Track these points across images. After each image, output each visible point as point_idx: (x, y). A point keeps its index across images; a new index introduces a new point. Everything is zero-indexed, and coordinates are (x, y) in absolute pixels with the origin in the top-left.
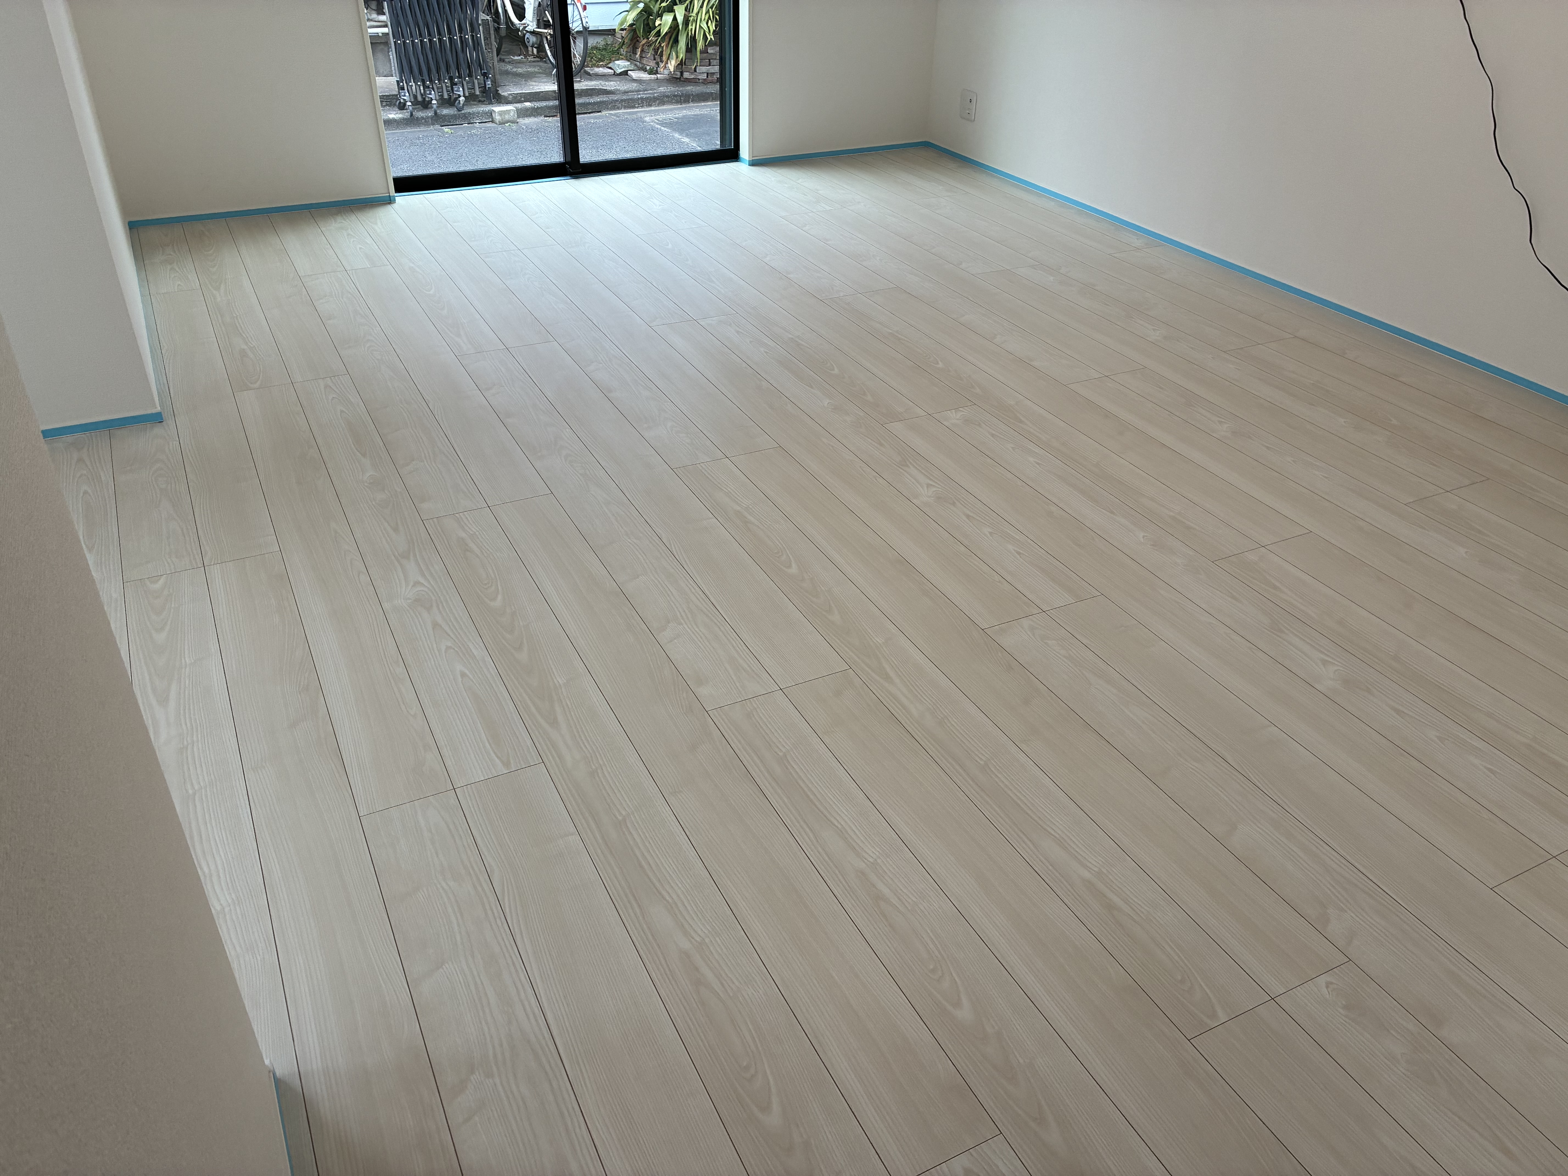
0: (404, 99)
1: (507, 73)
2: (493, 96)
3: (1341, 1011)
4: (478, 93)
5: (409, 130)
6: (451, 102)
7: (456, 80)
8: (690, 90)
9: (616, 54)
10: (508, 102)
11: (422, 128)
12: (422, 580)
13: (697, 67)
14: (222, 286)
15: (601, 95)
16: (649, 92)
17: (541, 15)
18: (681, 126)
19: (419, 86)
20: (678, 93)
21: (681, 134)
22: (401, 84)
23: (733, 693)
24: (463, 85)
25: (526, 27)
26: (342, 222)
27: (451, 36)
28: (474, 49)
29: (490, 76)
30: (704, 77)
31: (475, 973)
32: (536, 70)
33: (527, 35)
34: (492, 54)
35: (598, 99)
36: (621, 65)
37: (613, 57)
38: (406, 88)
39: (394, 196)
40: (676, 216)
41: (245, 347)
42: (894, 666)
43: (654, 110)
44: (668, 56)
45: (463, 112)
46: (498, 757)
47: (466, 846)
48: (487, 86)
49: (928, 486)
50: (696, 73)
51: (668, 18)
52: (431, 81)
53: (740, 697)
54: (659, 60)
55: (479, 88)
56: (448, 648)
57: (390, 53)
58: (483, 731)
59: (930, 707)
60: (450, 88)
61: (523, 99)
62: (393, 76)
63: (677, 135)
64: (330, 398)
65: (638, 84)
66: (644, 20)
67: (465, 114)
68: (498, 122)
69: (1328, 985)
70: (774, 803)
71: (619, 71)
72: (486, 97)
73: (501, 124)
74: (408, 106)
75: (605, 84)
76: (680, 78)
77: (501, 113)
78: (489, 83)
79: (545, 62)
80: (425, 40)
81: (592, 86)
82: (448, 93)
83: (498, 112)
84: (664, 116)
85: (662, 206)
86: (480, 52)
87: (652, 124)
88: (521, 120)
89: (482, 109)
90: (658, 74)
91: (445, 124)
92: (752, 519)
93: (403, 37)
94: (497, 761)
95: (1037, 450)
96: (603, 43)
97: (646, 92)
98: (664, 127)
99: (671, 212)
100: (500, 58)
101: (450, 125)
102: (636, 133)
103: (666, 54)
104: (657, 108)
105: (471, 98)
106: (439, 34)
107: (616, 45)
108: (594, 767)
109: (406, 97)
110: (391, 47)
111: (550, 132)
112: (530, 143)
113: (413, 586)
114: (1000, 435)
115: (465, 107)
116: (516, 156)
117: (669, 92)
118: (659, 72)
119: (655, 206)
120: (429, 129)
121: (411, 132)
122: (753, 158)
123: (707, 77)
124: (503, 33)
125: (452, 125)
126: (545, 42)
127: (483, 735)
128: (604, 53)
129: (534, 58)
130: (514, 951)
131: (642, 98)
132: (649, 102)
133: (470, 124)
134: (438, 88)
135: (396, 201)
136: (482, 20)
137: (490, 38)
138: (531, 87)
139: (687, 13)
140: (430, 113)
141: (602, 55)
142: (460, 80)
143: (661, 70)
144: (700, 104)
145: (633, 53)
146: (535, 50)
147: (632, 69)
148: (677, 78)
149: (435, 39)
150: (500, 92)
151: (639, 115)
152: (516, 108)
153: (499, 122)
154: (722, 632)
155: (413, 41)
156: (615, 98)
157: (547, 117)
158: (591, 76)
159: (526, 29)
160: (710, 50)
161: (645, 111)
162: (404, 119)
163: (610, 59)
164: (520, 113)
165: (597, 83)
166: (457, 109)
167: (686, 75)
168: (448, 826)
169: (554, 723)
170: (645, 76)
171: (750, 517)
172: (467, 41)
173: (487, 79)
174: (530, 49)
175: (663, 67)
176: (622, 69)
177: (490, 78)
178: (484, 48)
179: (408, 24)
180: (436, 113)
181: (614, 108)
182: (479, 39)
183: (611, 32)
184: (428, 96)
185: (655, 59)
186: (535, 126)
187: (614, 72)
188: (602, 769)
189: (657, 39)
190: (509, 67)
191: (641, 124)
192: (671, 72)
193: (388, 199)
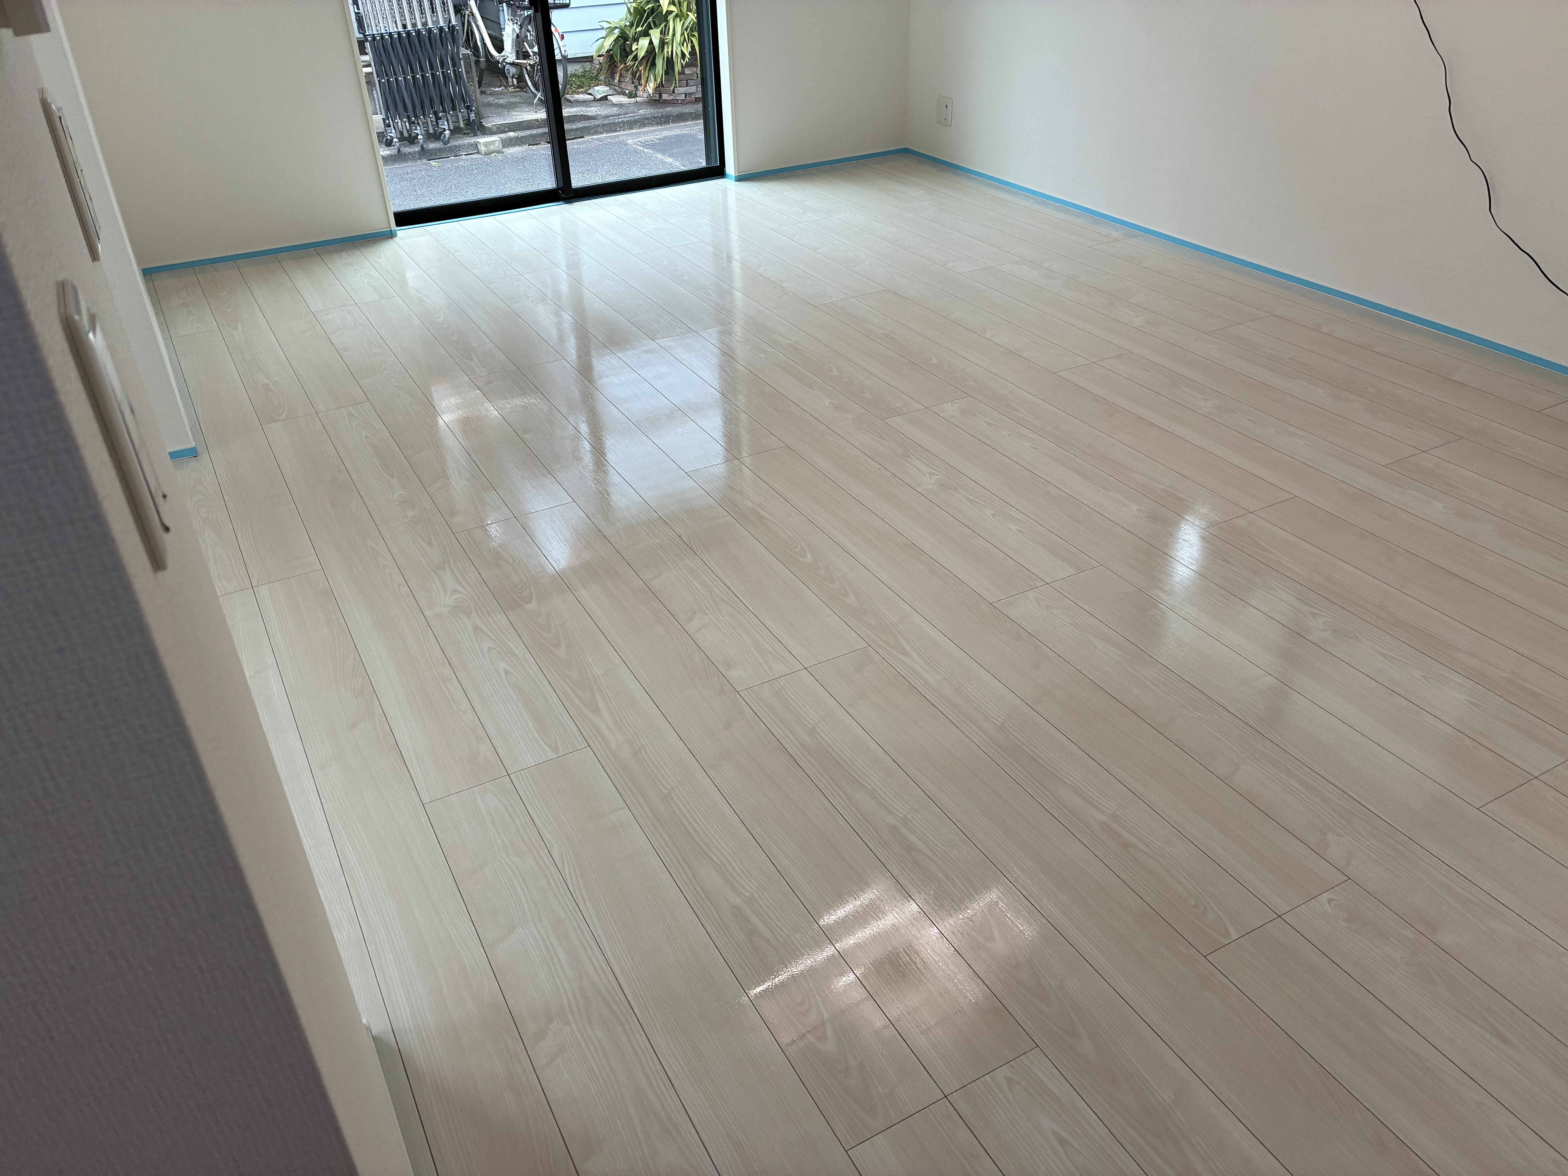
0: (390, 136)
1: (489, 105)
2: (476, 127)
3: (1343, 923)
4: (462, 125)
5: (397, 166)
6: (436, 136)
7: (440, 114)
8: (669, 111)
9: (595, 80)
10: (492, 133)
11: (410, 163)
12: (459, 589)
13: (675, 88)
14: (239, 326)
15: (583, 121)
16: (629, 115)
17: (520, 46)
18: (664, 146)
19: (405, 122)
20: (658, 115)
21: (664, 155)
22: (387, 121)
23: (761, 674)
24: (447, 118)
25: (506, 59)
26: (348, 258)
27: (433, 72)
28: (457, 84)
29: (474, 108)
30: (682, 97)
31: (545, 936)
32: (518, 100)
33: (508, 67)
34: (474, 87)
35: (580, 125)
36: (600, 90)
37: (592, 83)
38: (392, 125)
39: (395, 230)
40: (669, 234)
41: (268, 382)
42: (911, 642)
43: (636, 133)
44: (646, 79)
45: (449, 145)
46: (547, 744)
47: (525, 824)
48: (471, 119)
49: (931, 474)
50: (674, 94)
51: (644, 43)
52: (416, 116)
53: (768, 677)
54: (637, 84)
55: (463, 120)
56: (490, 649)
57: (374, 92)
58: (530, 722)
59: (947, 676)
60: (435, 123)
61: (506, 129)
62: (378, 114)
63: (660, 156)
64: (354, 425)
65: (619, 108)
66: (620, 46)
67: (450, 148)
68: (483, 153)
69: (1330, 901)
70: (807, 770)
71: (598, 97)
72: (470, 129)
73: (486, 154)
74: (395, 142)
75: (586, 110)
76: (659, 100)
77: (486, 144)
78: (473, 116)
79: (526, 92)
80: (409, 77)
81: (574, 112)
82: (434, 127)
83: (483, 144)
84: (646, 138)
85: (655, 225)
86: (462, 86)
87: (635, 146)
88: (505, 150)
89: (468, 141)
90: (637, 97)
91: (432, 158)
92: (766, 515)
93: (387, 76)
94: (546, 747)
95: (1032, 435)
96: (581, 70)
97: (626, 116)
98: (646, 148)
99: (664, 230)
100: (481, 91)
101: (437, 159)
102: (620, 156)
103: (644, 78)
104: (638, 131)
105: (456, 131)
106: (422, 70)
107: (594, 71)
108: (637, 748)
109: (392, 133)
110: (375, 86)
111: (535, 160)
112: (517, 172)
113: (451, 594)
114: (995, 423)
115: (450, 140)
116: (504, 185)
117: (649, 114)
118: (638, 95)
119: (648, 226)
120: (417, 164)
121: (400, 167)
122: (740, 174)
123: (686, 97)
124: (483, 65)
125: (439, 159)
126: (525, 72)
127: (531, 725)
128: (583, 79)
129: (515, 88)
130: (578, 915)
131: (623, 122)
132: (631, 124)
133: (456, 156)
134: (423, 123)
135: (398, 236)
136: (463, 54)
137: (472, 71)
138: (514, 117)
139: (662, 36)
140: (417, 149)
141: (581, 81)
142: (444, 114)
143: (640, 93)
144: (680, 125)
145: (611, 78)
146: (515, 81)
147: (611, 94)
148: (656, 100)
149: (418, 76)
150: (484, 124)
151: (621, 138)
152: (500, 138)
153: (485, 153)
154: (747, 620)
155: (396, 79)
156: (597, 123)
157: (531, 145)
158: (572, 103)
159: (506, 61)
160: (687, 71)
161: (626, 134)
162: (391, 155)
163: (590, 86)
164: (505, 143)
165: (579, 109)
166: (443, 142)
167: (665, 97)
168: (506, 809)
169: (596, 711)
170: (624, 100)
171: (763, 513)
172: (449, 76)
173: (471, 111)
174: (510, 80)
175: (642, 90)
176: (601, 94)
177: (474, 111)
178: (467, 82)
179: (391, 63)
180: (422, 148)
181: (596, 133)
182: (460, 73)
183: (590, 59)
184: (414, 131)
185: (633, 83)
186: (521, 155)
187: (594, 98)
188: (645, 749)
189: (635, 64)
190: (491, 99)
191: (623, 146)
192: (650, 95)
193: (390, 233)
